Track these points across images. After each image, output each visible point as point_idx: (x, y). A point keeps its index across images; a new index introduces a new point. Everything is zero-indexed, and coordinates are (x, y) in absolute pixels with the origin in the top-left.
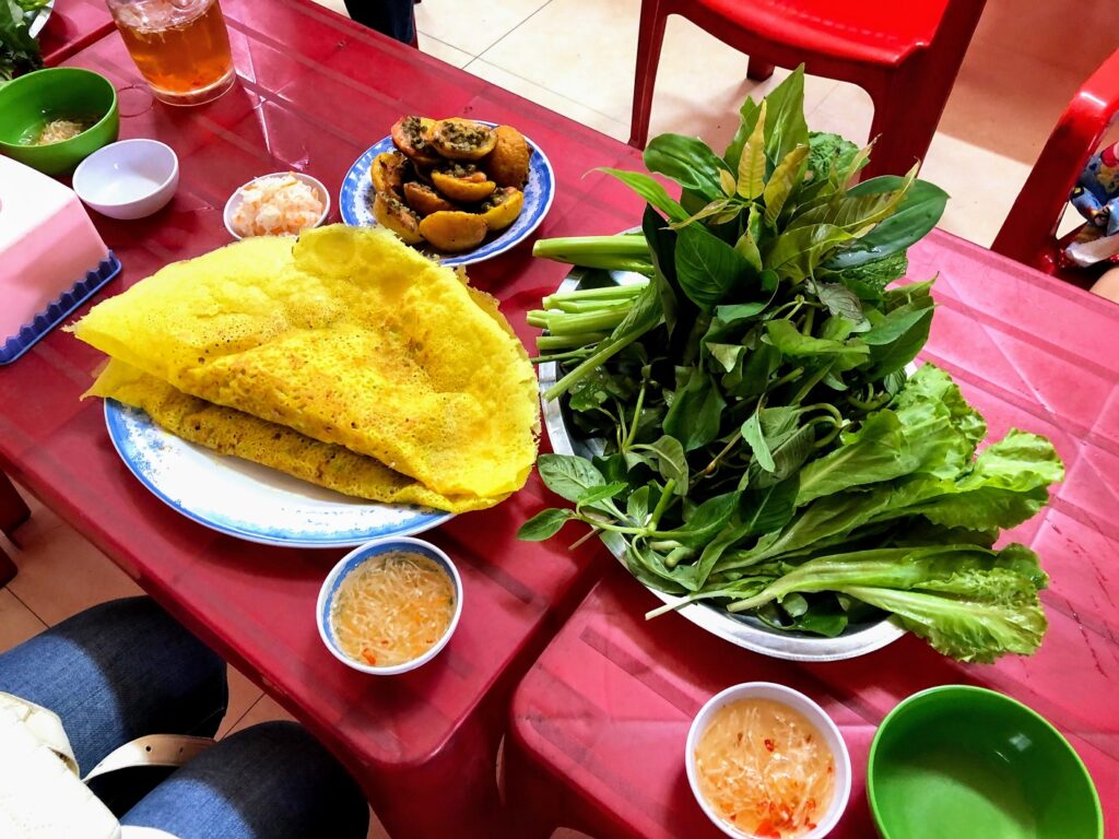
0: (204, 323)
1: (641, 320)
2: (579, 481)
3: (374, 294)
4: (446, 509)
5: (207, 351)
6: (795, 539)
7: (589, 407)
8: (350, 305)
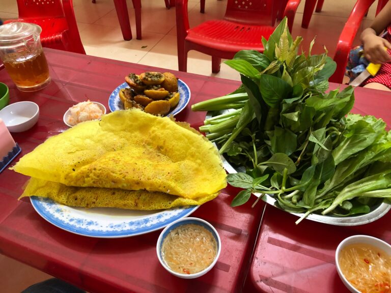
0: (71, 155)
1: (245, 119)
2: (245, 181)
3: (137, 134)
4: (195, 204)
5: (75, 166)
6: (336, 182)
7: (237, 153)
8: (128, 140)
